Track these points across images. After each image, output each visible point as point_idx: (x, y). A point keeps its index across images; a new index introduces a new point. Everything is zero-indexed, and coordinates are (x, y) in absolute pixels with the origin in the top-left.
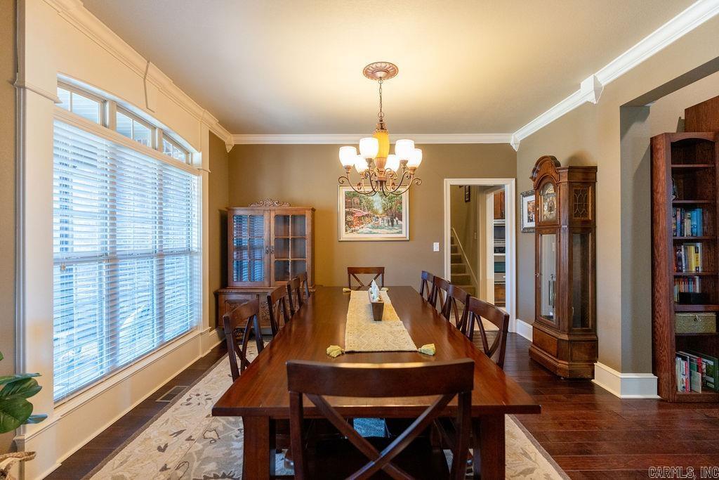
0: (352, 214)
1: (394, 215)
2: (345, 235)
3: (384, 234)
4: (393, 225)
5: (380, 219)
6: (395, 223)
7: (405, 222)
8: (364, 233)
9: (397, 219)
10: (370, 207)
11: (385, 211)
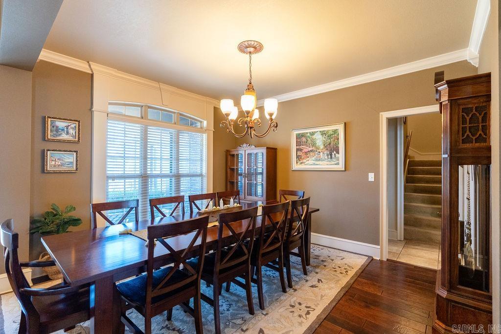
0: (301, 150)
1: (332, 149)
2: (296, 166)
3: (325, 165)
4: (331, 158)
5: (321, 153)
6: (333, 156)
7: (341, 155)
8: (309, 164)
9: (335, 152)
10: (314, 144)
11: (325, 147)
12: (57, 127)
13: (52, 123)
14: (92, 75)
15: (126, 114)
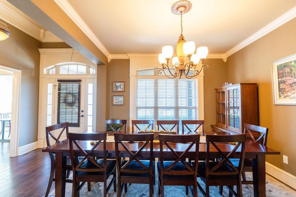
2: (279, 100)
8: (295, 97)
12: (117, 86)
13: (115, 84)
14: (129, 59)
15: (147, 75)
